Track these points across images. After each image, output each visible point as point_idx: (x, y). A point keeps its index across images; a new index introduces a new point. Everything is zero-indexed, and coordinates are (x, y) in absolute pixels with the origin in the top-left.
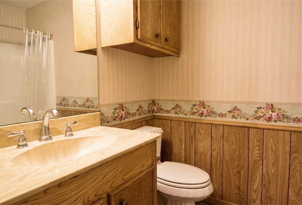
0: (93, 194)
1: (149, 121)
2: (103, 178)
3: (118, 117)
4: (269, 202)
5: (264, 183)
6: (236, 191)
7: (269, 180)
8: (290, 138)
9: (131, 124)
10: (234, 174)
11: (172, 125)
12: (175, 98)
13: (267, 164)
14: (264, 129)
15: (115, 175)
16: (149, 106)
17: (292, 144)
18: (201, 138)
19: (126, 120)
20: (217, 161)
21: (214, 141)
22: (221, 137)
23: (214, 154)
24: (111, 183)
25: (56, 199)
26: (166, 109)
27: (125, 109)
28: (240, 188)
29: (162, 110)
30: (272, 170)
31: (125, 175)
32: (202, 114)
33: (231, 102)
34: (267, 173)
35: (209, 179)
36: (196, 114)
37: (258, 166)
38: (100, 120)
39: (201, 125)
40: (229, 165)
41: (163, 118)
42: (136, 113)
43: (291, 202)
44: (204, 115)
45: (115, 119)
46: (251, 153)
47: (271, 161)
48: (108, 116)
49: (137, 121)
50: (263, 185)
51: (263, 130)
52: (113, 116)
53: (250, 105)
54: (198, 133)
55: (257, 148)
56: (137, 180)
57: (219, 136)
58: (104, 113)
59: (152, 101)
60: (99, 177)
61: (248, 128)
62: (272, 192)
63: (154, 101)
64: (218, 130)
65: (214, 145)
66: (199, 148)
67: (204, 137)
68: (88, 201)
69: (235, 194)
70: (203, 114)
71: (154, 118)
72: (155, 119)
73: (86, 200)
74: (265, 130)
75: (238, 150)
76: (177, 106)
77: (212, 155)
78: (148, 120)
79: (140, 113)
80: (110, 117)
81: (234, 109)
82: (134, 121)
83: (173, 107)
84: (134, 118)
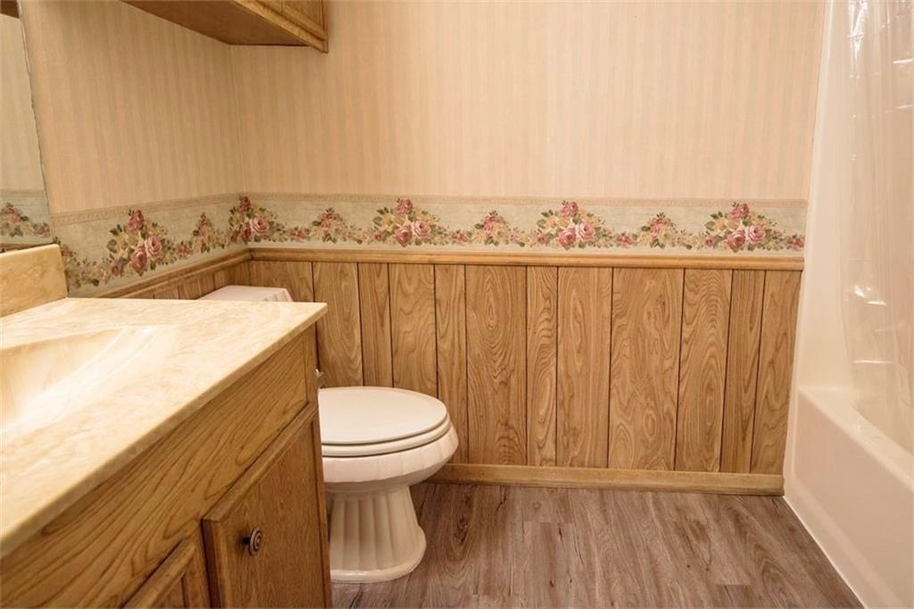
0: (157, 534)
1: (238, 268)
2: (181, 472)
3: (129, 259)
4: (571, 441)
5: (560, 397)
6: (500, 431)
7: (571, 389)
8: (610, 285)
9: (180, 284)
10: (494, 389)
11: (316, 276)
12: (321, 190)
13: (566, 351)
14: (558, 267)
15: (215, 453)
16: (231, 219)
17: (616, 297)
18: (407, 308)
19: (161, 270)
20: (453, 364)
21: (443, 311)
22: (459, 298)
23: (445, 346)
24: (205, 482)
25: (39, 582)
26: (293, 227)
27: (152, 228)
28: (510, 423)
29: (279, 230)
30: (577, 363)
31: (242, 448)
32: (407, 237)
33: (483, 200)
34: (567, 372)
35: (446, 416)
36: (390, 238)
37: (546, 360)
38: (63, 275)
39: (406, 268)
40: (483, 369)
41: (286, 255)
42: (190, 243)
43: (614, 429)
44: (414, 239)
45: (118, 269)
46: (531, 331)
47: (574, 342)
48: (91, 260)
49: (198, 272)
50: (558, 404)
51: (556, 269)
52: (111, 256)
53: (529, 207)
54: (397, 294)
55: (545, 316)
56: (277, 457)
57: (455, 294)
58: (73, 248)
59: (241, 199)
60: (170, 469)
61: (524, 268)
62: (577, 415)
63: (246, 200)
64: (452, 280)
65: (443, 322)
66: (401, 335)
67: (416, 303)
68: (147, 560)
69: (499, 440)
70: (411, 236)
71: (252, 259)
72: (253, 262)
73: (138, 559)
74: (560, 269)
75: (502, 326)
76: (330, 214)
77: (440, 349)
78: (234, 266)
79: (204, 245)
80: (100, 262)
81: (491, 219)
82: (186, 273)
83: (315, 218)
84: (186, 261)
